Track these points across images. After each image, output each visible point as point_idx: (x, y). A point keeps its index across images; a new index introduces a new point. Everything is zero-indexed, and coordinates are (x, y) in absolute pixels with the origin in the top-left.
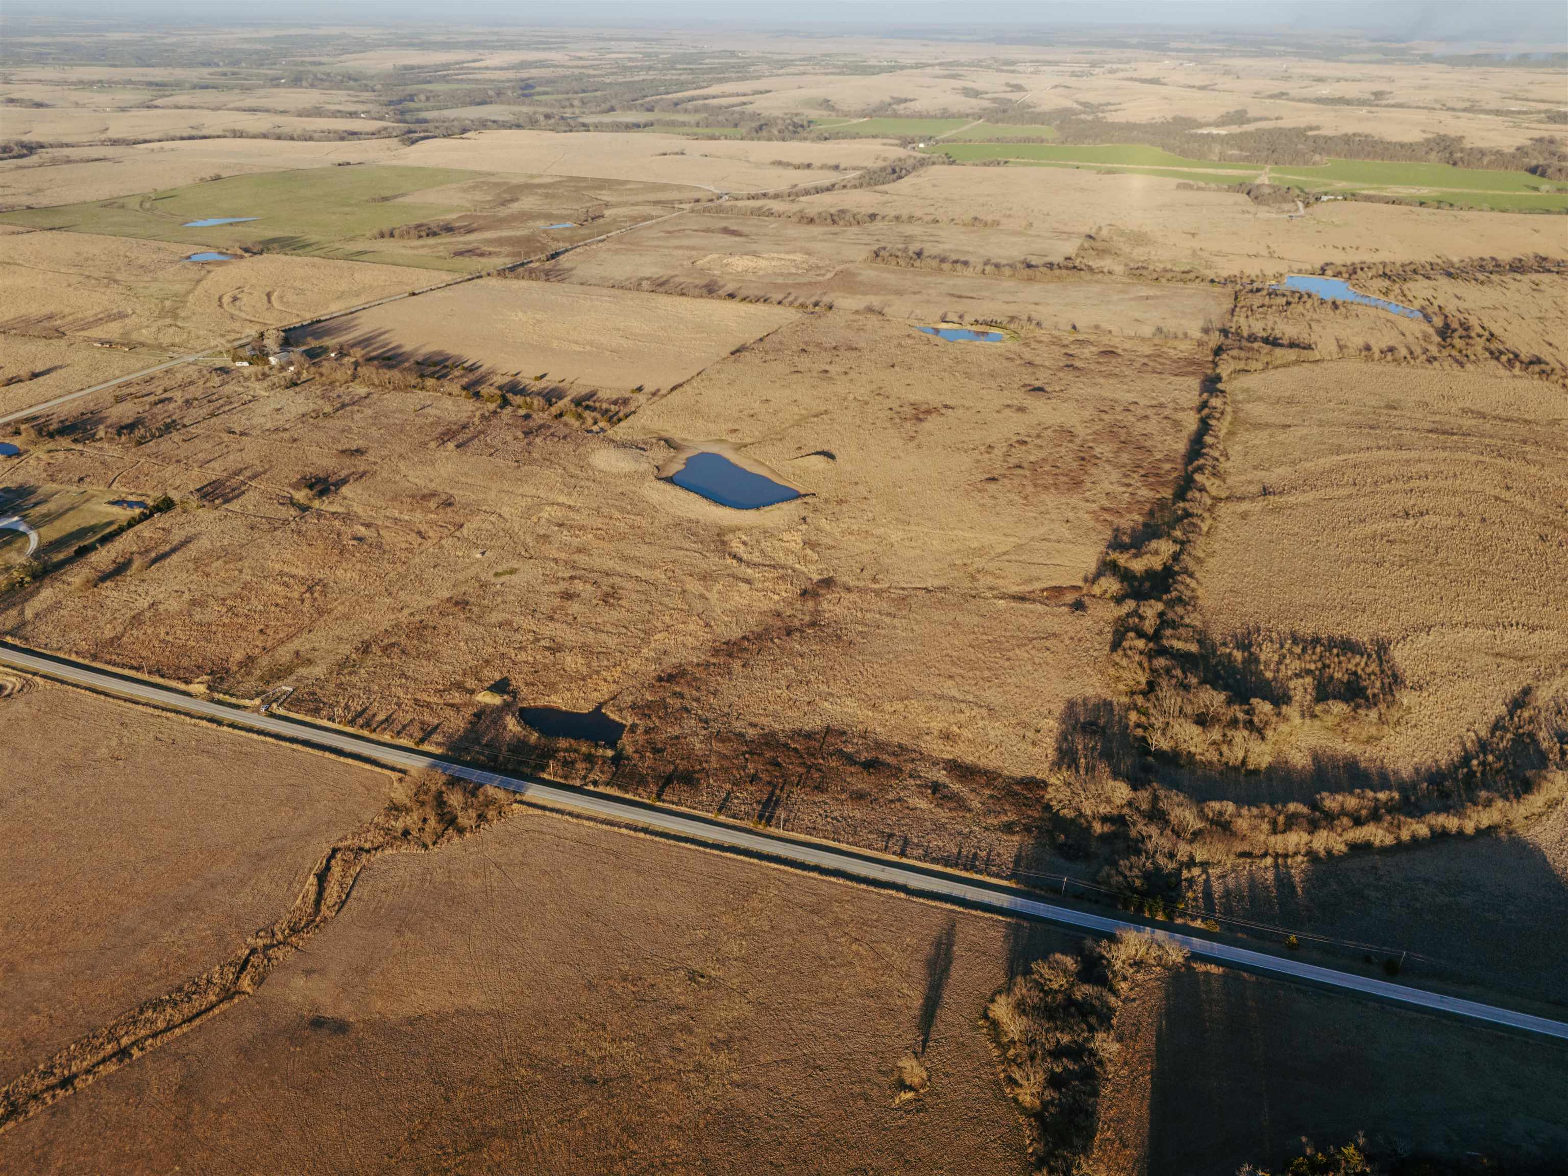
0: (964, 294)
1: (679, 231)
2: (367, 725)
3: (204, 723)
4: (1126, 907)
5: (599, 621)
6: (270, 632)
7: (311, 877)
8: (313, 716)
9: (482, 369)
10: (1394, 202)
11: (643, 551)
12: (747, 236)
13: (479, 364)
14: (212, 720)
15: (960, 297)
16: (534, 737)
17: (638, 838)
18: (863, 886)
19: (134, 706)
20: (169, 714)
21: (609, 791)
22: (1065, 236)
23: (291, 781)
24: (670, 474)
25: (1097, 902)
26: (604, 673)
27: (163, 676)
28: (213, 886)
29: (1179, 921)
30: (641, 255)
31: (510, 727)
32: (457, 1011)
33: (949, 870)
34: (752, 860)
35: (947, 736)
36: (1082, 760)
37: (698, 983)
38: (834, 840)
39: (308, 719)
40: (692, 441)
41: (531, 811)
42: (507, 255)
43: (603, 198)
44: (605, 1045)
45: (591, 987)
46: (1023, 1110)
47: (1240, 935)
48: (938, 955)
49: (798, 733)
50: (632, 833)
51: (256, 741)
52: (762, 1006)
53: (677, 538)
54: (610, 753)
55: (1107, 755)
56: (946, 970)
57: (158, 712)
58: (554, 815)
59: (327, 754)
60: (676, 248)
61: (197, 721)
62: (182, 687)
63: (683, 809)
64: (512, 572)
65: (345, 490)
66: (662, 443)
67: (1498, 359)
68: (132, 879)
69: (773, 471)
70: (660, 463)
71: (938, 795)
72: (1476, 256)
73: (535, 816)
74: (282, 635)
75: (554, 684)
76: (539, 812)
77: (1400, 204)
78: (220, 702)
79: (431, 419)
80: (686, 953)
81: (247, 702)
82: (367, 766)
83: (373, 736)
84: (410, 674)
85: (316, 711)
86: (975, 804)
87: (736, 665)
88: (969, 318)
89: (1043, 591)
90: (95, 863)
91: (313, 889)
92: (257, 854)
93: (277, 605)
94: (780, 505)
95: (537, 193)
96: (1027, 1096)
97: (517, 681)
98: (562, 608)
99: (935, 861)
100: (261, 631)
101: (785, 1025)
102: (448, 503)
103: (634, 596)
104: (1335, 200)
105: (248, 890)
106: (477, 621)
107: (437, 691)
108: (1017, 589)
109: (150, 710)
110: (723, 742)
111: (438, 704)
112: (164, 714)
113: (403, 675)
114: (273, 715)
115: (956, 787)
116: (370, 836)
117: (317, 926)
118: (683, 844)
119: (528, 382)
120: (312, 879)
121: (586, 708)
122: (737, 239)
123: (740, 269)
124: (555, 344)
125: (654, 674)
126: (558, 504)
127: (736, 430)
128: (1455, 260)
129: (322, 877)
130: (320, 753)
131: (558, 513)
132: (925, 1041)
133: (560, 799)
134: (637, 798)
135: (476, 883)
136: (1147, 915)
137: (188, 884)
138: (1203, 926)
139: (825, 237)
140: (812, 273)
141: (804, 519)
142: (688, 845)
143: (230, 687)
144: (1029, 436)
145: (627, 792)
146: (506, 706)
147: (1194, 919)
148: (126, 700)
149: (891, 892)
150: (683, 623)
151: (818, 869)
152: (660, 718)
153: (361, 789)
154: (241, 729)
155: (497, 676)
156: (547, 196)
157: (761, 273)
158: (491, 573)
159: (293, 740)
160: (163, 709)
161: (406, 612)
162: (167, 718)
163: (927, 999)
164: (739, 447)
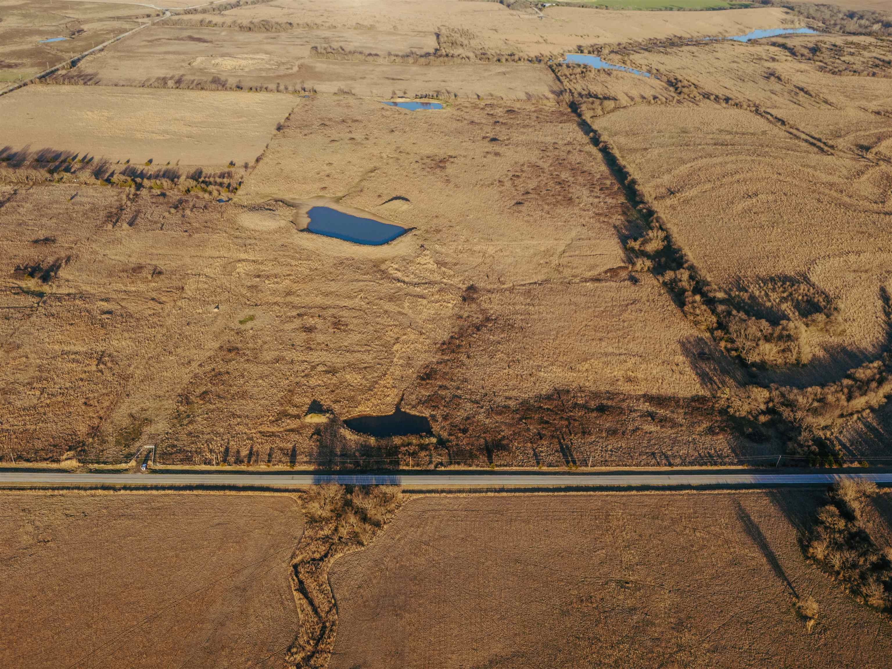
0: (395, 77)
1: (156, 40)
2: (239, 461)
3: (100, 492)
4: (814, 465)
5: (346, 344)
6: (93, 402)
7: (295, 593)
8: (189, 464)
9: (96, 160)
10: (583, 7)
11: (333, 287)
12: (211, 42)
13: (89, 156)
14: (105, 488)
15: (393, 79)
16: (372, 441)
17: (503, 497)
18: (668, 492)
19: (21, 492)
20: (61, 492)
21: (456, 468)
22: (422, 34)
23: (216, 521)
24: (305, 227)
25: (796, 466)
26: (382, 382)
27: (28, 460)
28: (222, 625)
29: (845, 466)
30: (142, 60)
31: (348, 437)
32: (491, 662)
33: (704, 468)
34: (589, 493)
35: (629, 380)
36: (715, 378)
37: (628, 588)
38: (623, 466)
39: (187, 467)
40: (299, 199)
41: (415, 496)
42: (32, 66)
43: (71, 16)
44: (609, 652)
45: (564, 613)
46: (876, 609)
47: (879, 466)
48: (746, 525)
49: (539, 398)
50: (497, 494)
51: (157, 496)
52: (680, 592)
53: (349, 274)
54: (434, 440)
55: (724, 372)
56: (760, 534)
57: (49, 493)
58: (433, 495)
59: (228, 492)
60: (166, 53)
61: (93, 492)
62: (54, 466)
63: (514, 469)
64: (252, 318)
65: (62, 273)
66: (280, 203)
67: (708, 98)
68: (148, 641)
69: (374, 215)
70: (291, 219)
71: (656, 420)
72: (647, 37)
73: (418, 499)
74: (106, 404)
75: (353, 397)
76: (421, 496)
77: (586, 7)
78: (97, 471)
79: (88, 207)
80: (605, 569)
81: (124, 466)
82: (267, 494)
83: (251, 469)
84: (238, 413)
85: (188, 460)
86: (680, 420)
87: (463, 357)
88: (411, 94)
89: (606, 272)
90: (104, 637)
91: (304, 601)
92: (237, 588)
93: (82, 380)
94: (400, 239)
95: (13, 14)
96: (876, 601)
97: (326, 401)
98: (312, 340)
99: (691, 464)
100: (85, 403)
101: (703, 600)
102: (157, 273)
103: (355, 321)
104: (552, 6)
105: (253, 618)
106: (255, 360)
107: (272, 422)
108: (590, 274)
109: (41, 493)
110: (500, 414)
111: (281, 432)
112: (56, 492)
113: (234, 415)
114: (154, 472)
115: (661, 412)
116: (313, 547)
117: (331, 630)
118: (536, 494)
119: (141, 168)
120: (297, 595)
121: (391, 411)
122: (206, 44)
123: (229, 67)
124: (139, 135)
125: (415, 376)
126: (244, 260)
127: (325, 188)
128: (640, 40)
129: (302, 589)
130: (222, 493)
131: (251, 267)
132: (789, 584)
133: (429, 482)
134: (479, 468)
135: (422, 560)
136: (827, 466)
137: (201, 629)
138: (858, 466)
139: (269, 41)
140: (282, 68)
141: (422, 246)
142: (540, 494)
143: (97, 456)
144: (517, 172)
145: (470, 466)
146: (333, 421)
147: (852, 462)
148: (11, 489)
149: (687, 491)
150: (404, 334)
151: (630, 488)
152: (444, 406)
153: (276, 513)
154: (137, 488)
155: (308, 401)
156: (25, 16)
157: (247, 69)
158: (236, 322)
159: (190, 488)
160: (53, 489)
161: (195, 365)
162: (62, 495)
163: (766, 556)
164: (338, 200)
